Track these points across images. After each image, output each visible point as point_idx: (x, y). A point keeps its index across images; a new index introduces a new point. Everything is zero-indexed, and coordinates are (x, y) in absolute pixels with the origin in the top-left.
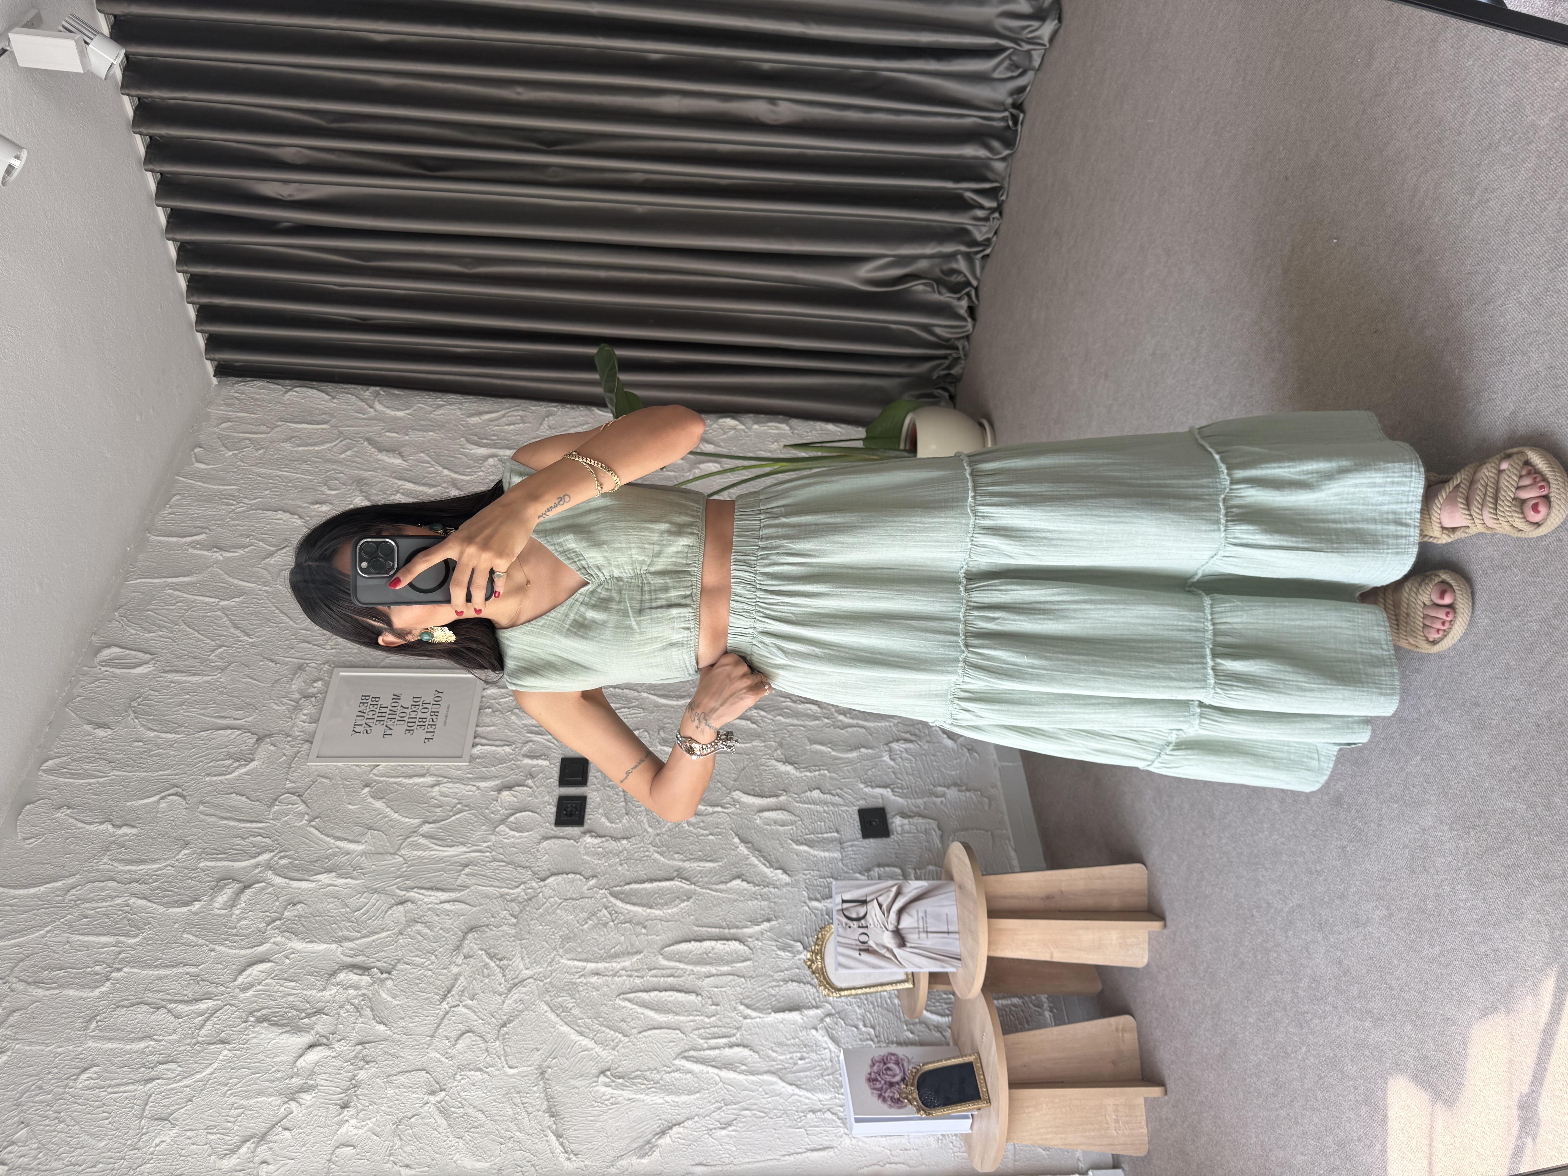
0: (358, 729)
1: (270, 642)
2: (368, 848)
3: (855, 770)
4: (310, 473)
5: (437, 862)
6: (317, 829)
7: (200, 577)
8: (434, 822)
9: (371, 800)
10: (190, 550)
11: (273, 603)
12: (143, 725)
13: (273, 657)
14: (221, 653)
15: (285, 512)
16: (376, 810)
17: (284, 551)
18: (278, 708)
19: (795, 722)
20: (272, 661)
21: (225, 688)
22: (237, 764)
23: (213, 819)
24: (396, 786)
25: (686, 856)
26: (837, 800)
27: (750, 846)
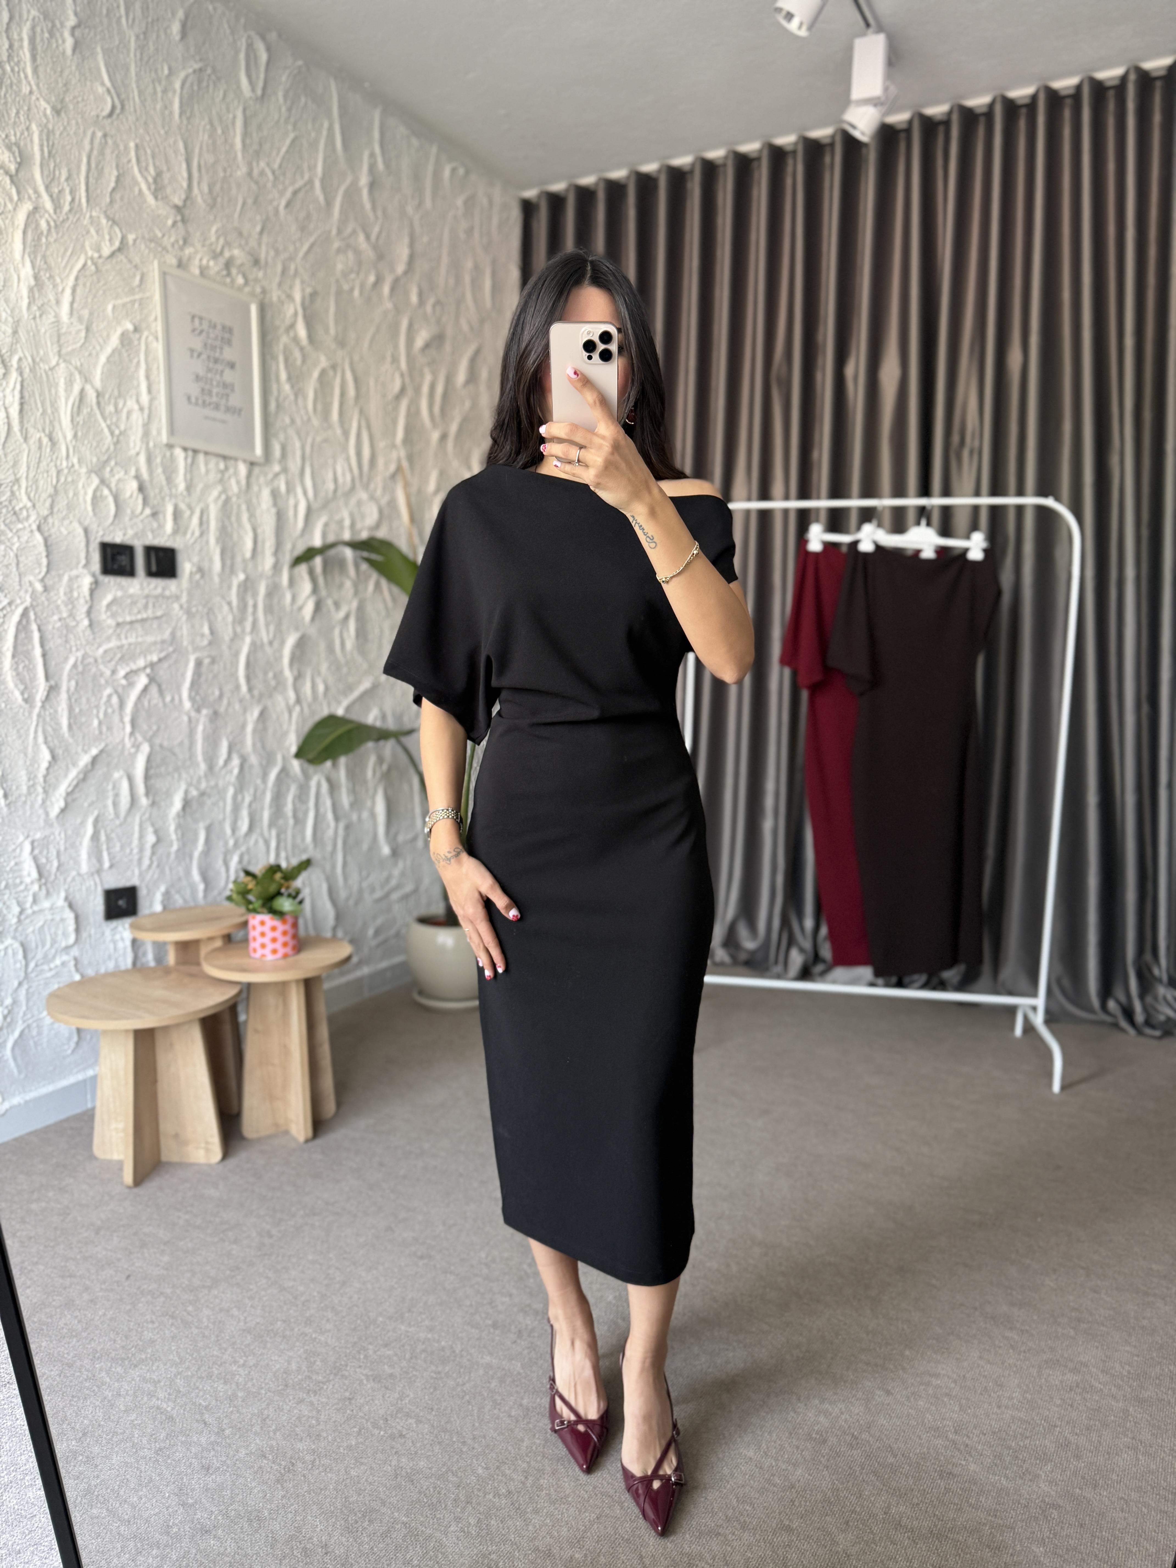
0: (197, 321)
2: (65, 326)
3: (179, 879)
5: (52, 405)
6: (83, 266)
7: (342, 160)
8: (98, 404)
9: (119, 331)
10: (368, 152)
11: (320, 235)
12: (187, 77)
13: (265, 231)
14: (266, 174)
15: (410, 257)
16: (108, 336)
18: (213, 232)
19: (229, 808)
20: (262, 230)
21: (231, 175)
22: (151, 180)
23: (87, 147)
24: (135, 361)
25: (73, 694)
26: (146, 862)
27: (90, 767)
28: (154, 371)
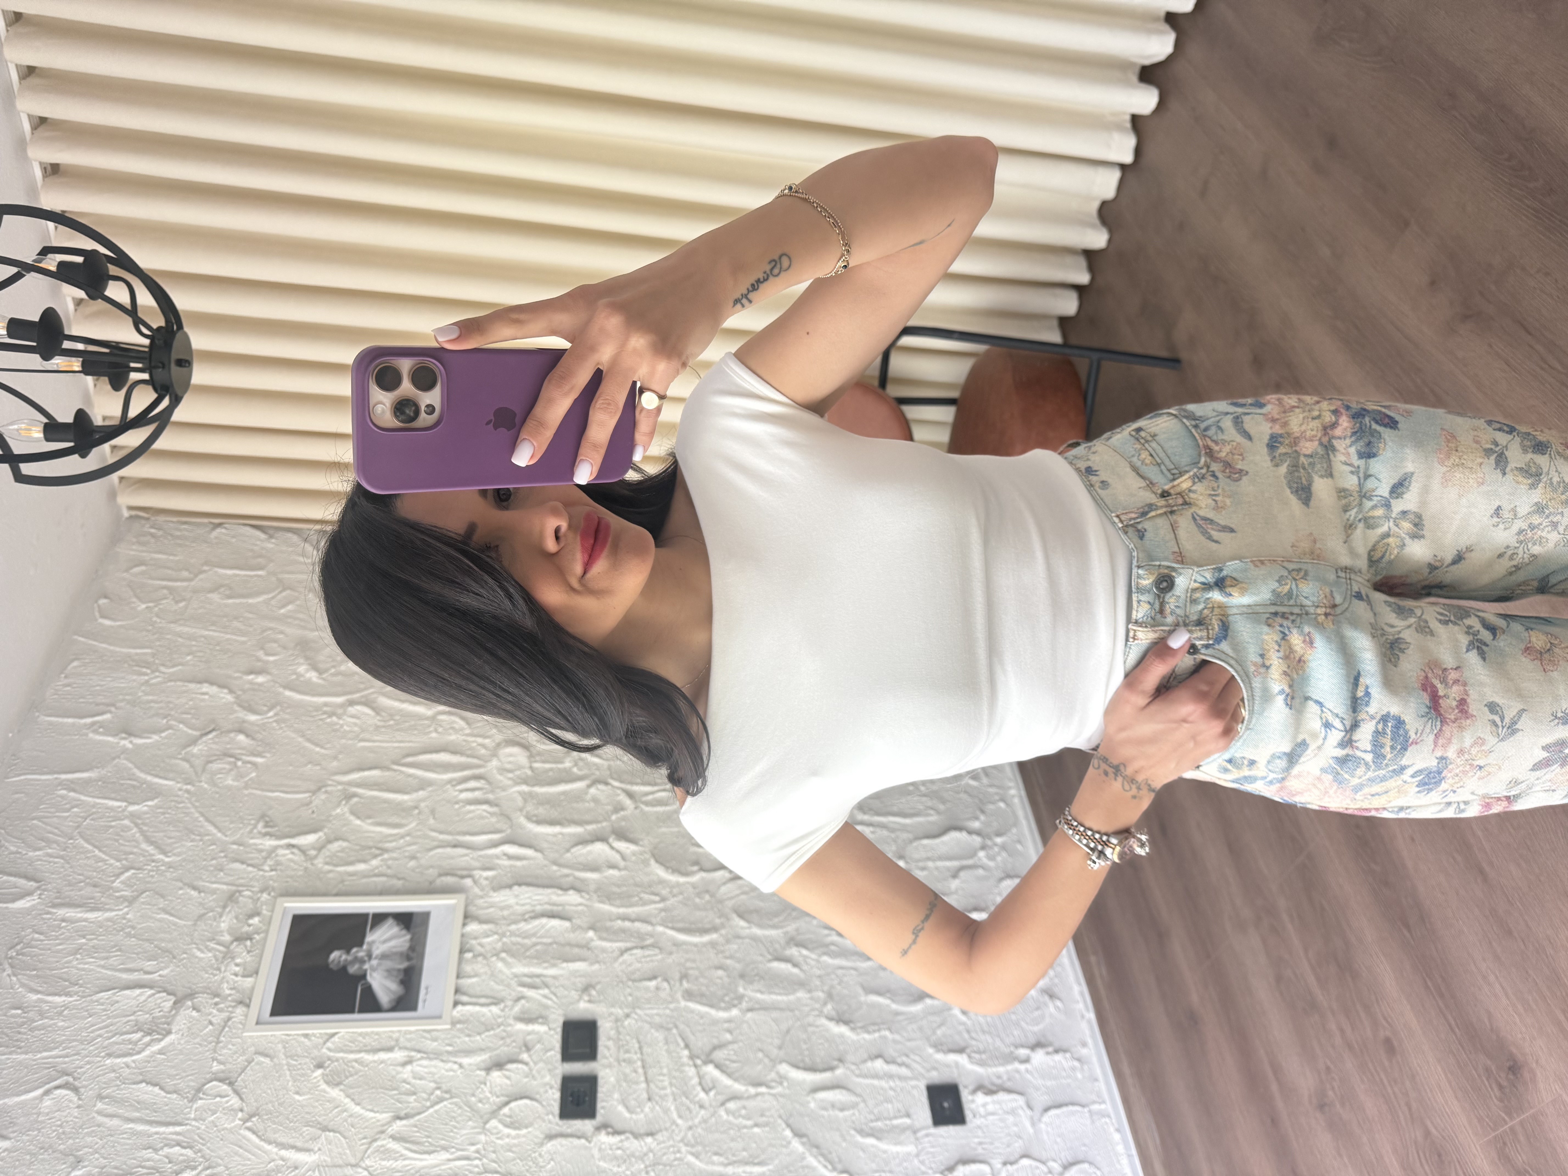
1: (193, 861)
2: (322, 1158)
4: (243, 634)
6: (254, 1133)
7: (104, 772)
8: (407, 1117)
9: (324, 1086)
10: (91, 735)
11: (196, 807)
12: (22, 985)
13: (196, 883)
14: (129, 878)
15: (212, 683)
16: (331, 1101)
17: (210, 736)
18: (202, 955)
20: (194, 888)
21: (133, 927)
22: (148, 1038)
23: (115, 1122)
24: (356, 1065)
25: (727, 1158)
26: (904, 1071)
27: (804, 1140)
28: (367, 1040)
